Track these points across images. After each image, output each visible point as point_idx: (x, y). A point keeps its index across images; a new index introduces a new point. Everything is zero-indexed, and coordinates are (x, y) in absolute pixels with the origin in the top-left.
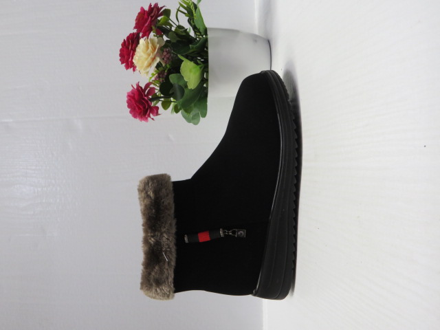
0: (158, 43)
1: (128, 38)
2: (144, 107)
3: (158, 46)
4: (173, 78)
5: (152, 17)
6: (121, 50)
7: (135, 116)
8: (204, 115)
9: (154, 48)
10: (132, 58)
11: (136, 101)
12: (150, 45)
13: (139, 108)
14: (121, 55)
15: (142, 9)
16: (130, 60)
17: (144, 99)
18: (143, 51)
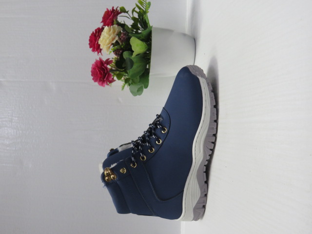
1: (96, 30)
3: (117, 30)
4: (126, 55)
5: (114, 13)
6: (90, 37)
8: (146, 87)
9: (114, 32)
11: (98, 68)
12: (112, 30)
14: (90, 40)
15: (107, 9)
16: (96, 43)
18: (107, 34)
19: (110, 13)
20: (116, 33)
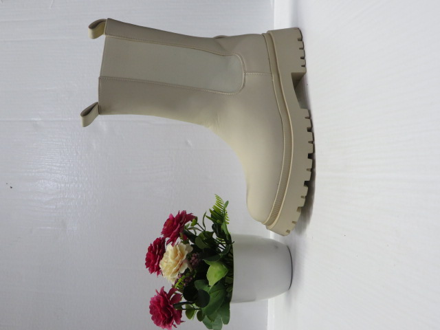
0: (186, 249)
1: (155, 242)
2: (169, 315)
3: (186, 253)
4: (198, 285)
5: (181, 224)
6: (147, 255)
7: (158, 324)
8: (227, 322)
9: (182, 255)
10: (159, 263)
11: (161, 308)
12: (179, 252)
13: (164, 316)
14: (147, 259)
15: (171, 215)
16: (156, 264)
17: (169, 307)
18: (172, 258)
19: (175, 223)
20: (185, 257)
